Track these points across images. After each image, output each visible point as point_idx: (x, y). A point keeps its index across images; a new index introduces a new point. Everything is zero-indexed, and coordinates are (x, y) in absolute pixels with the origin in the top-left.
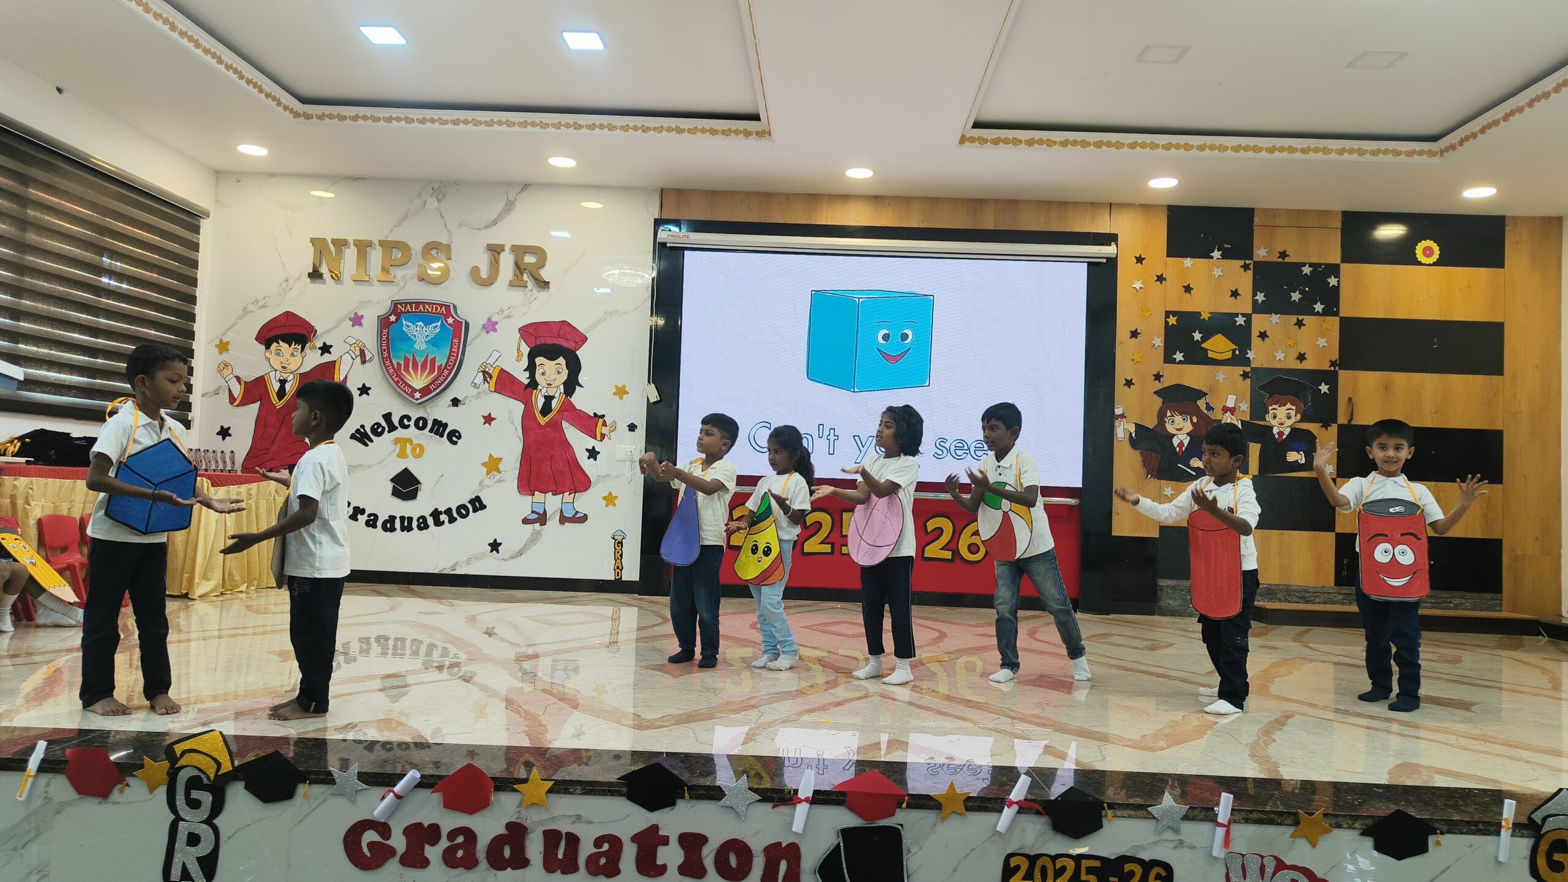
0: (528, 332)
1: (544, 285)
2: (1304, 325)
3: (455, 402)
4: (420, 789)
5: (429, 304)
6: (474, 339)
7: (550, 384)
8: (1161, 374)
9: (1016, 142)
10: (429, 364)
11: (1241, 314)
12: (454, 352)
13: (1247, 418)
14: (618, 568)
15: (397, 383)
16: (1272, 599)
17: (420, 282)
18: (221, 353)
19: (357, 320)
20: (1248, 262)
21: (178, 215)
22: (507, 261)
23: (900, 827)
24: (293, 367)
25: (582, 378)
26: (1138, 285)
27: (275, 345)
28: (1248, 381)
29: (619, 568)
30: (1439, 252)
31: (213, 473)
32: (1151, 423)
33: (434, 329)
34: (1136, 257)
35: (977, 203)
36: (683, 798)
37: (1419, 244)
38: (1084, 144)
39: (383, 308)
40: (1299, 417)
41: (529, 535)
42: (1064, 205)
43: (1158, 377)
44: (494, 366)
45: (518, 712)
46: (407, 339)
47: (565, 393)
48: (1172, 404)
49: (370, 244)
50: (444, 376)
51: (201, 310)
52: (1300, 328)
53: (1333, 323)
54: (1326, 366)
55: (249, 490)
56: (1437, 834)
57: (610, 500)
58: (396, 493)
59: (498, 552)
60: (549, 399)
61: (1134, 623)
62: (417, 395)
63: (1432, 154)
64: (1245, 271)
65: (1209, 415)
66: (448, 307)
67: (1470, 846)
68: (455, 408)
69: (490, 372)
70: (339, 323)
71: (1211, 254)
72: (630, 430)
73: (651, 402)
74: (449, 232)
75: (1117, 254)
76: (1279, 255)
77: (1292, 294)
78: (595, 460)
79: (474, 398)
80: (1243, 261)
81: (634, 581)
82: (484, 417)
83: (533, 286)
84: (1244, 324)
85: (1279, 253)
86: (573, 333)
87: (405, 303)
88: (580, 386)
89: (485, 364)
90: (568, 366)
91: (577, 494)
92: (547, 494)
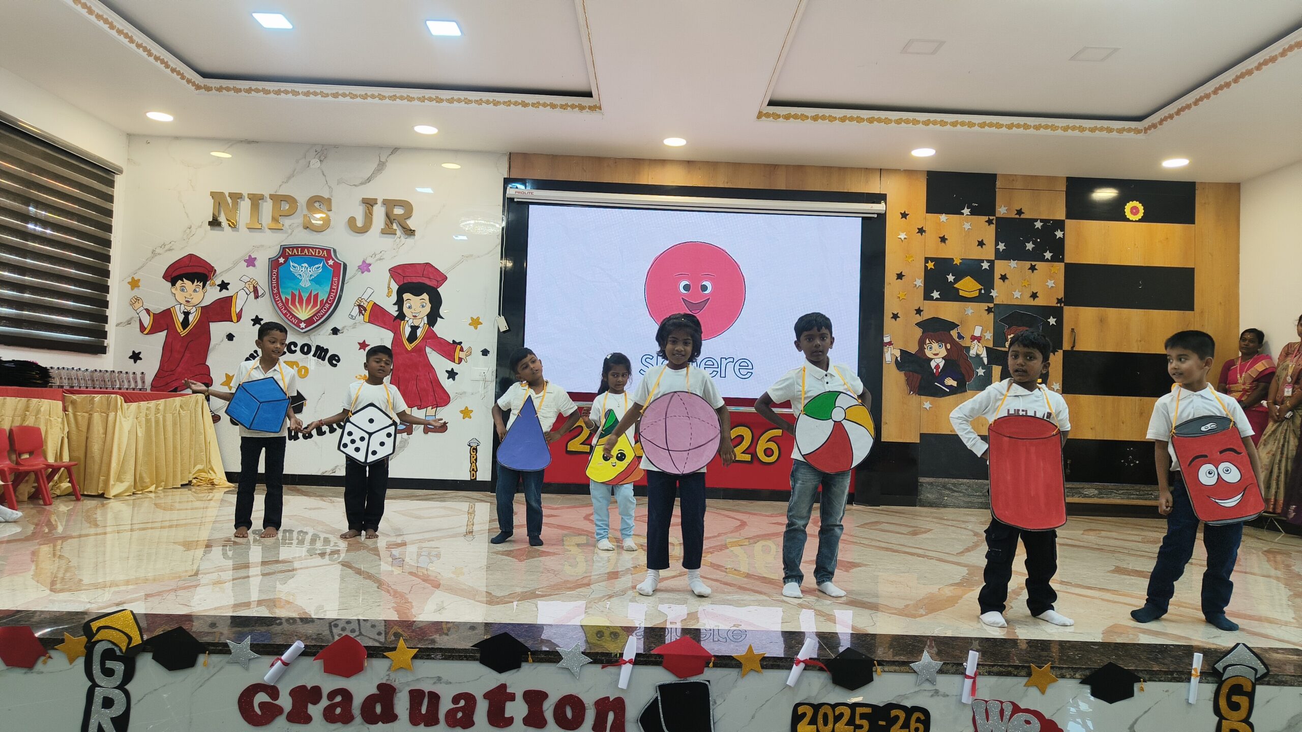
0: (396, 272)
1: (412, 233)
2: (1036, 269)
3: (335, 331)
4: (304, 658)
5: (312, 248)
6: (350, 278)
7: (415, 316)
8: (921, 309)
9: (804, 117)
10: (313, 299)
11: (986, 260)
12: (334, 289)
13: (991, 345)
14: (473, 470)
15: (285, 315)
17: (305, 230)
18: (132, 289)
19: (251, 262)
20: (991, 218)
21: (95, 171)
22: (379, 212)
23: (707, 683)
24: (195, 301)
25: (442, 311)
26: (902, 236)
27: (180, 282)
28: (992, 315)
29: (474, 470)
30: (1143, 211)
31: (125, 391)
32: (913, 349)
33: (316, 270)
34: (901, 213)
35: (771, 168)
36: (527, 661)
37: (1128, 204)
38: (860, 120)
39: (274, 252)
42: (843, 170)
43: (919, 311)
44: (368, 301)
45: (388, 592)
46: (294, 278)
47: (428, 324)
48: (930, 333)
49: (262, 197)
50: (325, 309)
51: (115, 252)
52: (1033, 272)
53: (1060, 267)
54: (1054, 303)
55: (158, 405)
56: (1140, 681)
57: (466, 413)
60: (414, 329)
61: (900, 513)
62: (303, 325)
63: (1138, 131)
64: (989, 225)
65: (960, 343)
66: (329, 251)
67: (1167, 691)
68: (335, 336)
69: (365, 306)
70: (235, 264)
71: (962, 211)
72: (483, 355)
73: (501, 331)
74: (330, 187)
75: (886, 210)
76: (1016, 212)
77: (1026, 244)
78: (454, 379)
79: (351, 327)
80: (988, 217)
81: (487, 481)
82: (359, 344)
83: (402, 233)
84: (988, 268)
85: (1017, 210)
86: (435, 273)
87: (292, 248)
88: (441, 318)
89: (360, 299)
90: (431, 301)
91: (438, 408)
92: (412, 409)
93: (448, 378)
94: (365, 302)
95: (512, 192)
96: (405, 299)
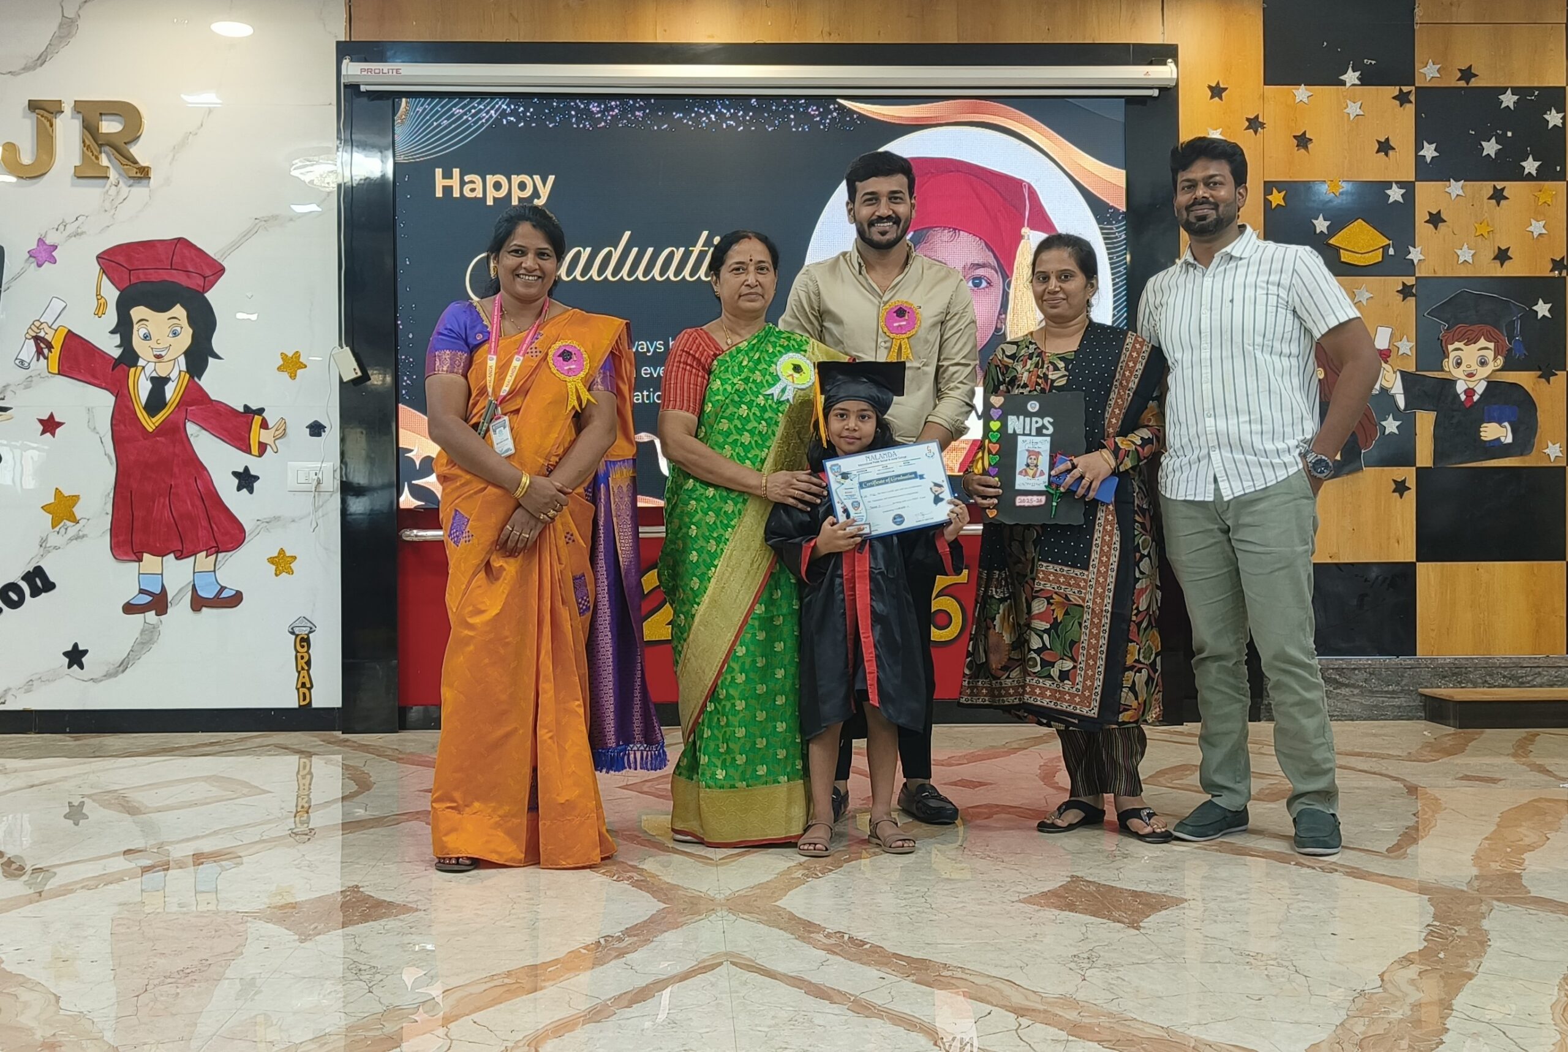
0: (113, 261)
1: (143, 174)
2: (1507, 198)
6: (14, 279)
7: (158, 357)
11: (1397, 183)
13: (1412, 369)
14: (303, 685)
16: (1460, 682)
20: (1405, 89)
22: (68, 131)
28: (1412, 301)
29: (305, 686)
34: (1210, 87)
40: (1500, 361)
41: (137, 634)
44: (55, 327)
47: (188, 371)
52: (1498, 204)
53: (1556, 190)
54: (1544, 270)
57: (282, 563)
59: (81, 667)
60: (159, 383)
64: (1401, 106)
69: (49, 338)
71: (1342, 78)
72: (312, 435)
73: (345, 380)
75: (1178, 79)
76: (1459, 75)
77: (1483, 143)
78: (251, 491)
79: (22, 386)
80: (1398, 88)
81: (334, 709)
82: (41, 421)
83: (120, 174)
84: (1401, 200)
85: (1460, 70)
86: (198, 260)
88: (217, 357)
89: (38, 324)
90: (191, 321)
91: (220, 555)
92: (165, 558)
93: (239, 489)
94: (47, 330)
95: (353, 70)
96: (135, 319)
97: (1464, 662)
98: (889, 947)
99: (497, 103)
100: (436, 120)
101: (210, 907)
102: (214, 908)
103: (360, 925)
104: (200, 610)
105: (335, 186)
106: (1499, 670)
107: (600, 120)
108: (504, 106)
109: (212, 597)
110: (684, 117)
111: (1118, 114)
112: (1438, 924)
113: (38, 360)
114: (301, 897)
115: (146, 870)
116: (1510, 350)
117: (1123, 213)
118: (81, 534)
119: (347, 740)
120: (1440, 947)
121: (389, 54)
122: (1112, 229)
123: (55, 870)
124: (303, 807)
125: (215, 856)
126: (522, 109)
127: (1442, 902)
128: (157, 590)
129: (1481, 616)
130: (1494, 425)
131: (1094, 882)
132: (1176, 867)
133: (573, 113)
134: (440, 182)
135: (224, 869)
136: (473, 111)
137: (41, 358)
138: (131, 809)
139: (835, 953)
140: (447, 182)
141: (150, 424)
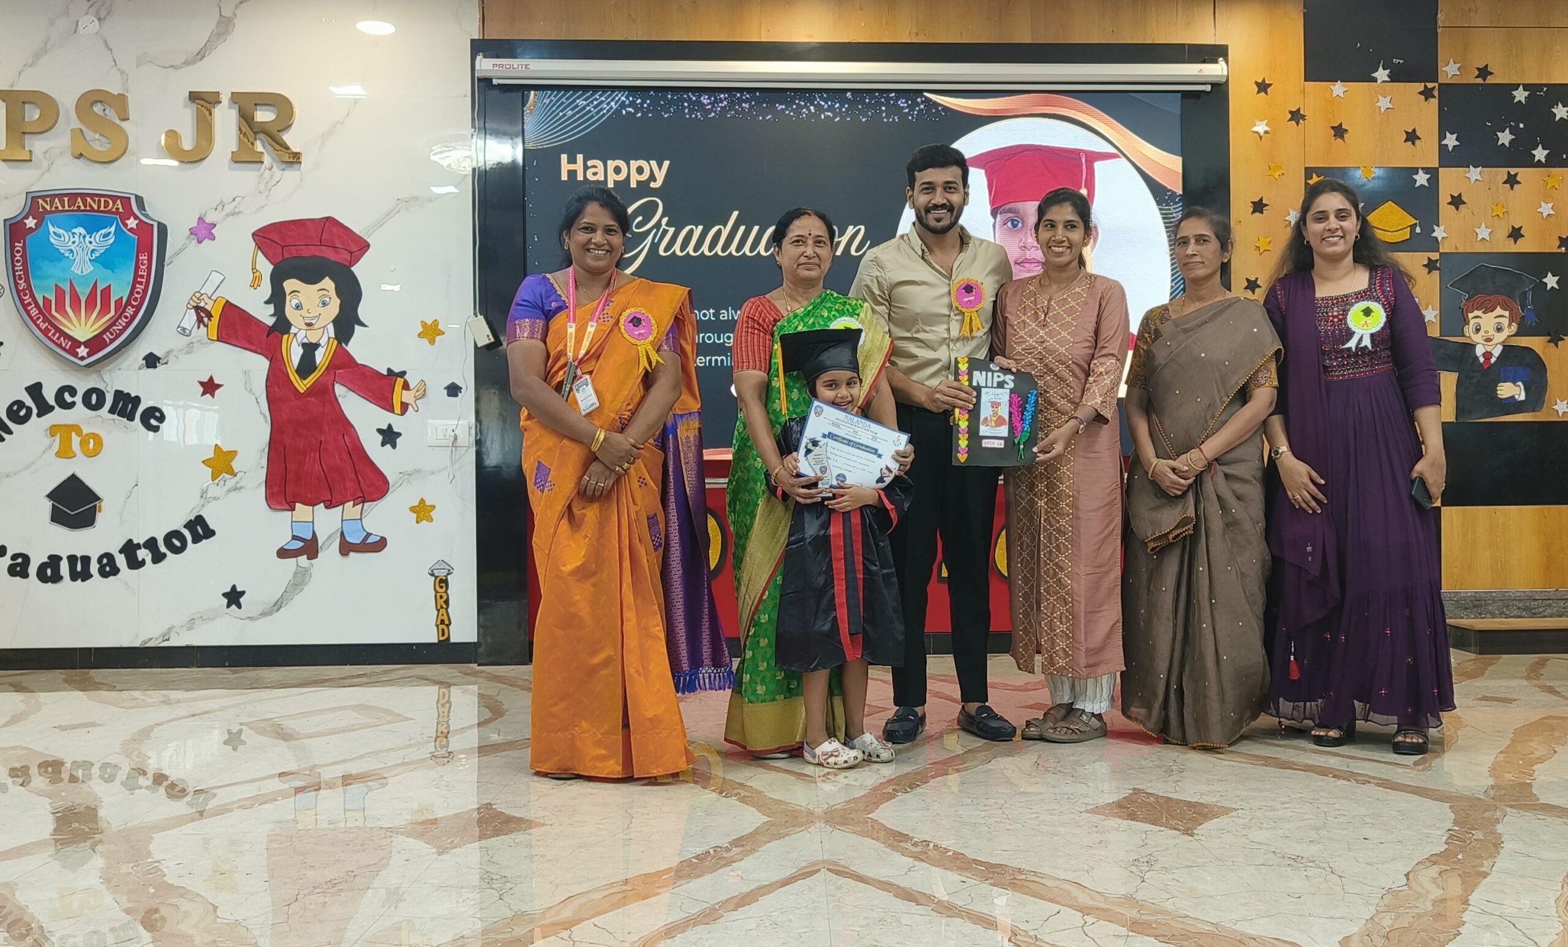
0: (268, 238)
1: (294, 159)
2: (1519, 183)
3: (152, 361)
5: (92, 196)
6: (176, 254)
7: (309, 325)
10: (99, 298)
11: (1423, 169)
12: (142, 277)
13: (1436, 334)
14: (442, 622)
15: (45, 332)
16: (1480, 614)
17: (77, 161)
20: (1430, 85)
22: (225, 119)
25: (363, 312)
26: (1261, 128)
28: (1436, 274)
29: (444, 623)
33: (101, 240)
34: (1257, 83)
35: (1002, 2)
39: (13, 208)
40: (1514, 327)
41: (290, 576)
42: (1141, 3)
44: (214, 298)
46: (56, 256)
47: (336, 338)
50: (126, 317)
52: (1512, 188)
53: (1563, 177)
54: (1552, 246)
57: (423, 511)
58: (57, 517)
59: (239, 606)
60: (310, 349)
62: (82, 351)
66: (126, 201)
68: (151, 370)
69: (208, 307)
71: (1373, 75)
72: (449, 395)
73: (479, 345)
74: (122, 73)
75: (1228, 76)
76: (1477, 73)
77: (1499, 134)
78: (394, 446)
79: (184, 352)
80: (1423, 84)
81: (470, 643)
82: (202, 383)
83: (274, 160)
84: (1427, 185)
85: (1478, 69)
86: (345, 237)
87: (52, 197)
88: (362, 324)
89: (198, 295)
90: (339, 293)
91: (366, 505)
92: (315, 508)
93: (383, 444)
94: (207, 300)
95: (486, 65)
96: (287, 291)
97: (1483, 595)
98: (970, 854)
99: (617, 95)
100: (562, 111)
101: (357, 824)
102: (361, 825)
103: (493, 839)
104: (347, 555)
105: (471, 169)
106: (1515, 602)
107: (711, 111)
108: (623, 98)
109: (358, 542)
110: (786, 109)
111: (1175, 108)
112: (1457, 829)
113: (199, 328)
114: (440, 814)
115: (298, 790)
116: (1523, 318)
117: (1180, 195)
118: (238, 485)
119: (483, 672)
120: (1459, 849)
121: (518, 51)
122: (1169, 210)
123: (214, 791)
124: (442, 733)
125: (362, 777)
126: (639, 101)
127: (1463, 810)
128: (309, 537)
129: (1498, 554)
130: (1509, 385)
131: (1154, 794)
132: (1226, 780)
133: (686, 104)
134: (565, 167)
135: (370, 789)
136: (595, 103)
137: (202, 326)
138: (284, 735)
139: (923, 860)
140: (572, 167)
141: (302, 385)
